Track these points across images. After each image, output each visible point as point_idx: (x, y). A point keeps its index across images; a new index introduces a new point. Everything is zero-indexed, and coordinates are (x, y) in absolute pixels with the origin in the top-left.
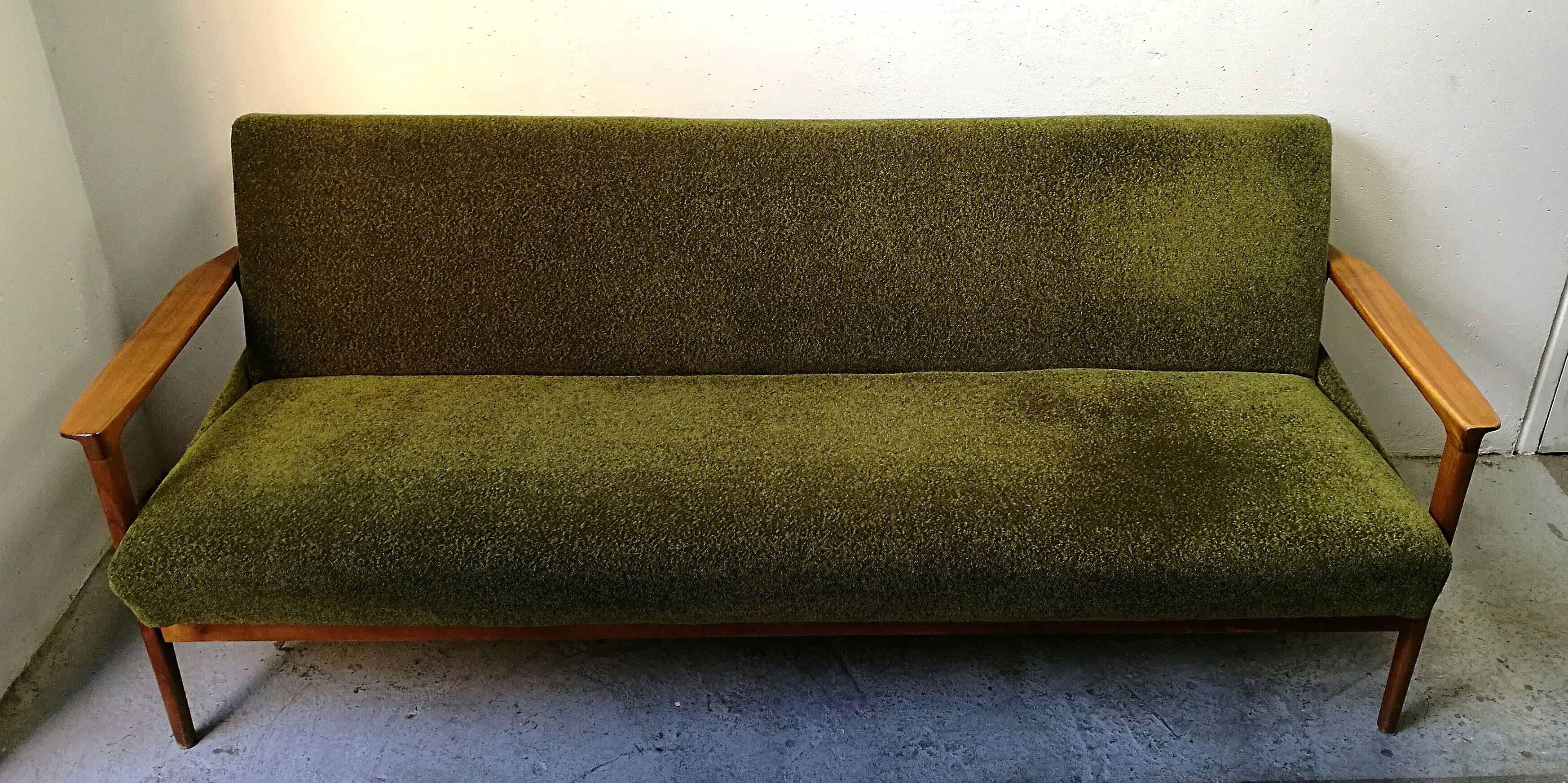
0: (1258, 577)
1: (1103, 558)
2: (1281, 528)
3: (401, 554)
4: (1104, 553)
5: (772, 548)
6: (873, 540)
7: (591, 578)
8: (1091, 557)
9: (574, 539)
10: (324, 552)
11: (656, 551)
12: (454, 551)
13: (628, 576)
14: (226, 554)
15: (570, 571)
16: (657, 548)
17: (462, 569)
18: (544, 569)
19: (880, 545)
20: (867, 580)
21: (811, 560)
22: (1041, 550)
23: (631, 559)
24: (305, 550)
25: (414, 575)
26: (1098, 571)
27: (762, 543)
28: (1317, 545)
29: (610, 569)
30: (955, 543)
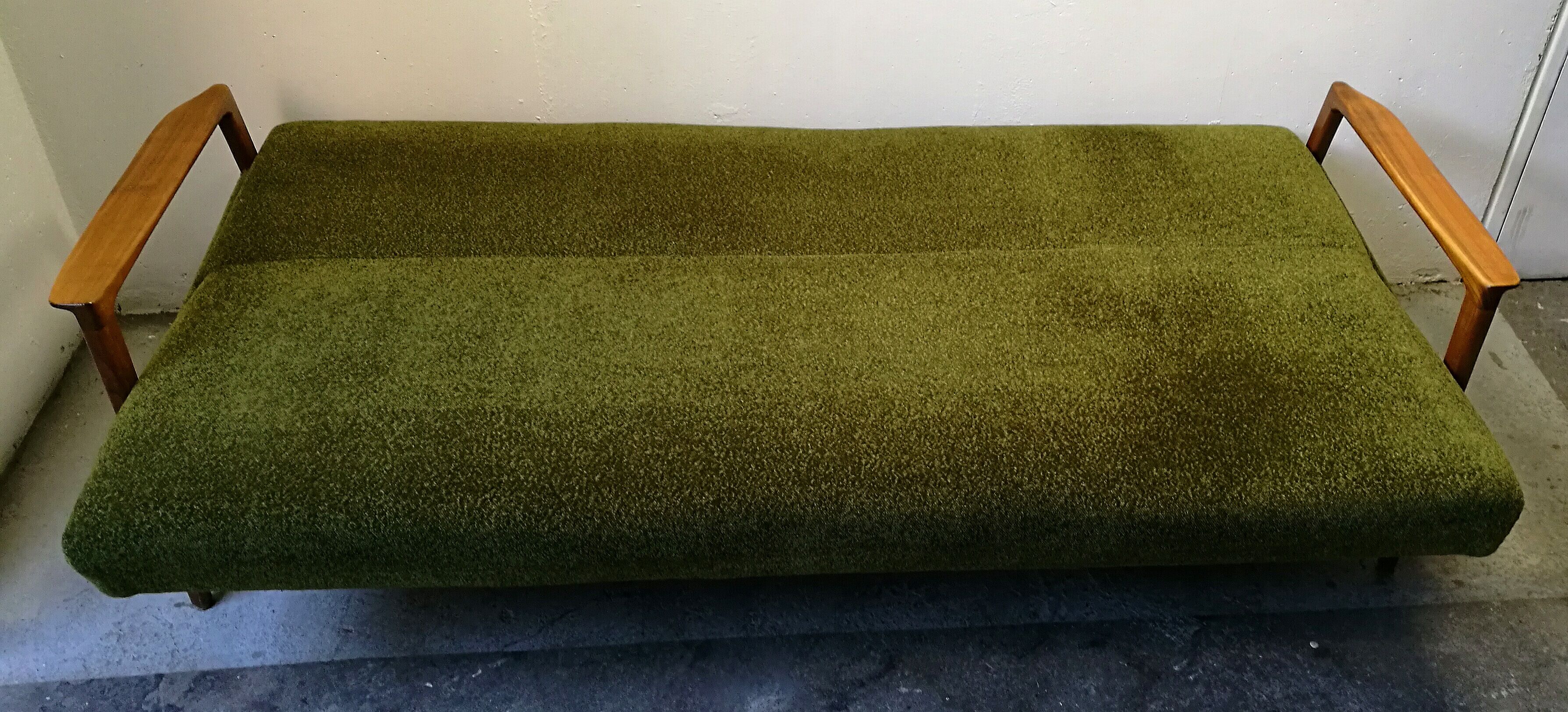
0: (1324, 521)
1: (1162, 504)
2: (1346, 468)
3: (396, 516)
4: (1162, 497)
5: (807, 500)
6: (916, 490)
7: (609, 537)
8: (1149, 502)
9: (589, 493)
10: (309, 516)
11: (680, 505)
12: (455, 511)
13: (650, 534)
14: (198, 521)
15: (585, 531)
16: (681, 502)
17: (465, 531)
18: (557, 528)
19: (924, 495)
20: (910, 533)
21: (849, 513)
22: (1097, 495)
23: (652, 515)
24: (288, 514)
25: (413, 538)
26: (1157, 517)
27: (796, 494)
28: (1385, 487)
29: (630, 526)
30: (1004, 490)
